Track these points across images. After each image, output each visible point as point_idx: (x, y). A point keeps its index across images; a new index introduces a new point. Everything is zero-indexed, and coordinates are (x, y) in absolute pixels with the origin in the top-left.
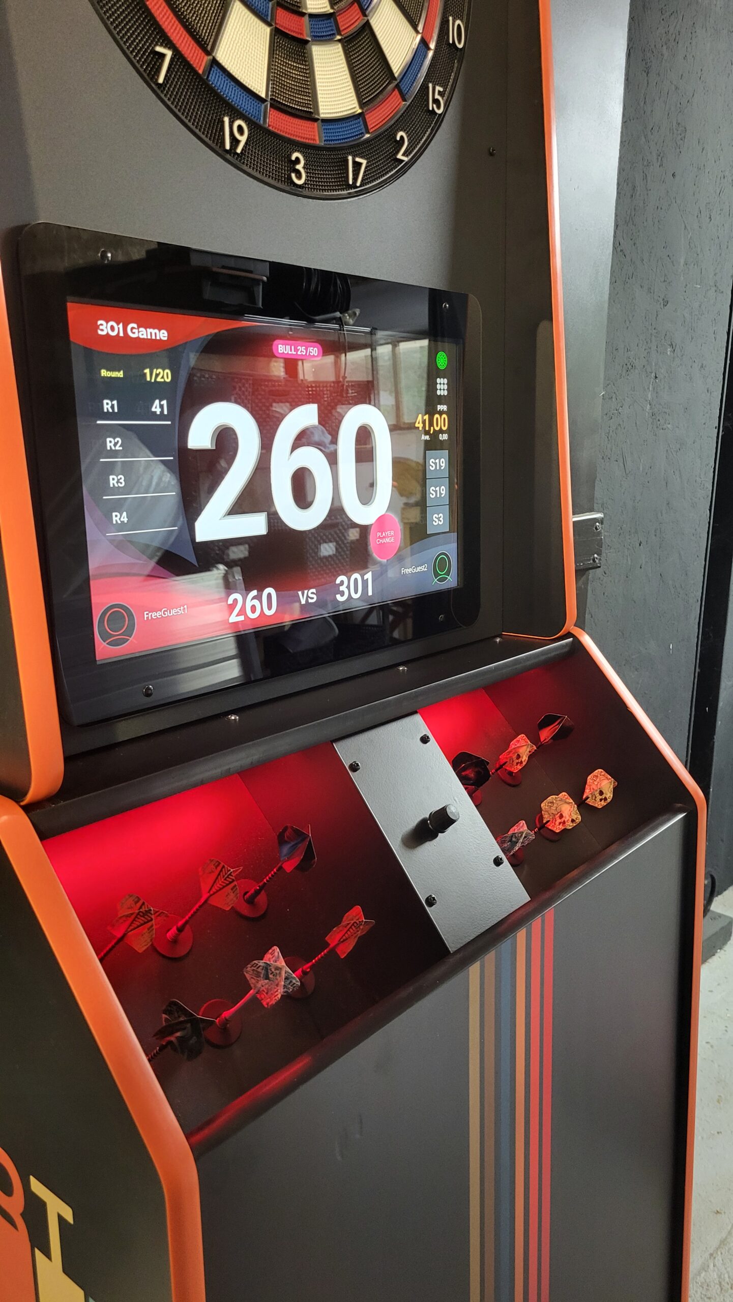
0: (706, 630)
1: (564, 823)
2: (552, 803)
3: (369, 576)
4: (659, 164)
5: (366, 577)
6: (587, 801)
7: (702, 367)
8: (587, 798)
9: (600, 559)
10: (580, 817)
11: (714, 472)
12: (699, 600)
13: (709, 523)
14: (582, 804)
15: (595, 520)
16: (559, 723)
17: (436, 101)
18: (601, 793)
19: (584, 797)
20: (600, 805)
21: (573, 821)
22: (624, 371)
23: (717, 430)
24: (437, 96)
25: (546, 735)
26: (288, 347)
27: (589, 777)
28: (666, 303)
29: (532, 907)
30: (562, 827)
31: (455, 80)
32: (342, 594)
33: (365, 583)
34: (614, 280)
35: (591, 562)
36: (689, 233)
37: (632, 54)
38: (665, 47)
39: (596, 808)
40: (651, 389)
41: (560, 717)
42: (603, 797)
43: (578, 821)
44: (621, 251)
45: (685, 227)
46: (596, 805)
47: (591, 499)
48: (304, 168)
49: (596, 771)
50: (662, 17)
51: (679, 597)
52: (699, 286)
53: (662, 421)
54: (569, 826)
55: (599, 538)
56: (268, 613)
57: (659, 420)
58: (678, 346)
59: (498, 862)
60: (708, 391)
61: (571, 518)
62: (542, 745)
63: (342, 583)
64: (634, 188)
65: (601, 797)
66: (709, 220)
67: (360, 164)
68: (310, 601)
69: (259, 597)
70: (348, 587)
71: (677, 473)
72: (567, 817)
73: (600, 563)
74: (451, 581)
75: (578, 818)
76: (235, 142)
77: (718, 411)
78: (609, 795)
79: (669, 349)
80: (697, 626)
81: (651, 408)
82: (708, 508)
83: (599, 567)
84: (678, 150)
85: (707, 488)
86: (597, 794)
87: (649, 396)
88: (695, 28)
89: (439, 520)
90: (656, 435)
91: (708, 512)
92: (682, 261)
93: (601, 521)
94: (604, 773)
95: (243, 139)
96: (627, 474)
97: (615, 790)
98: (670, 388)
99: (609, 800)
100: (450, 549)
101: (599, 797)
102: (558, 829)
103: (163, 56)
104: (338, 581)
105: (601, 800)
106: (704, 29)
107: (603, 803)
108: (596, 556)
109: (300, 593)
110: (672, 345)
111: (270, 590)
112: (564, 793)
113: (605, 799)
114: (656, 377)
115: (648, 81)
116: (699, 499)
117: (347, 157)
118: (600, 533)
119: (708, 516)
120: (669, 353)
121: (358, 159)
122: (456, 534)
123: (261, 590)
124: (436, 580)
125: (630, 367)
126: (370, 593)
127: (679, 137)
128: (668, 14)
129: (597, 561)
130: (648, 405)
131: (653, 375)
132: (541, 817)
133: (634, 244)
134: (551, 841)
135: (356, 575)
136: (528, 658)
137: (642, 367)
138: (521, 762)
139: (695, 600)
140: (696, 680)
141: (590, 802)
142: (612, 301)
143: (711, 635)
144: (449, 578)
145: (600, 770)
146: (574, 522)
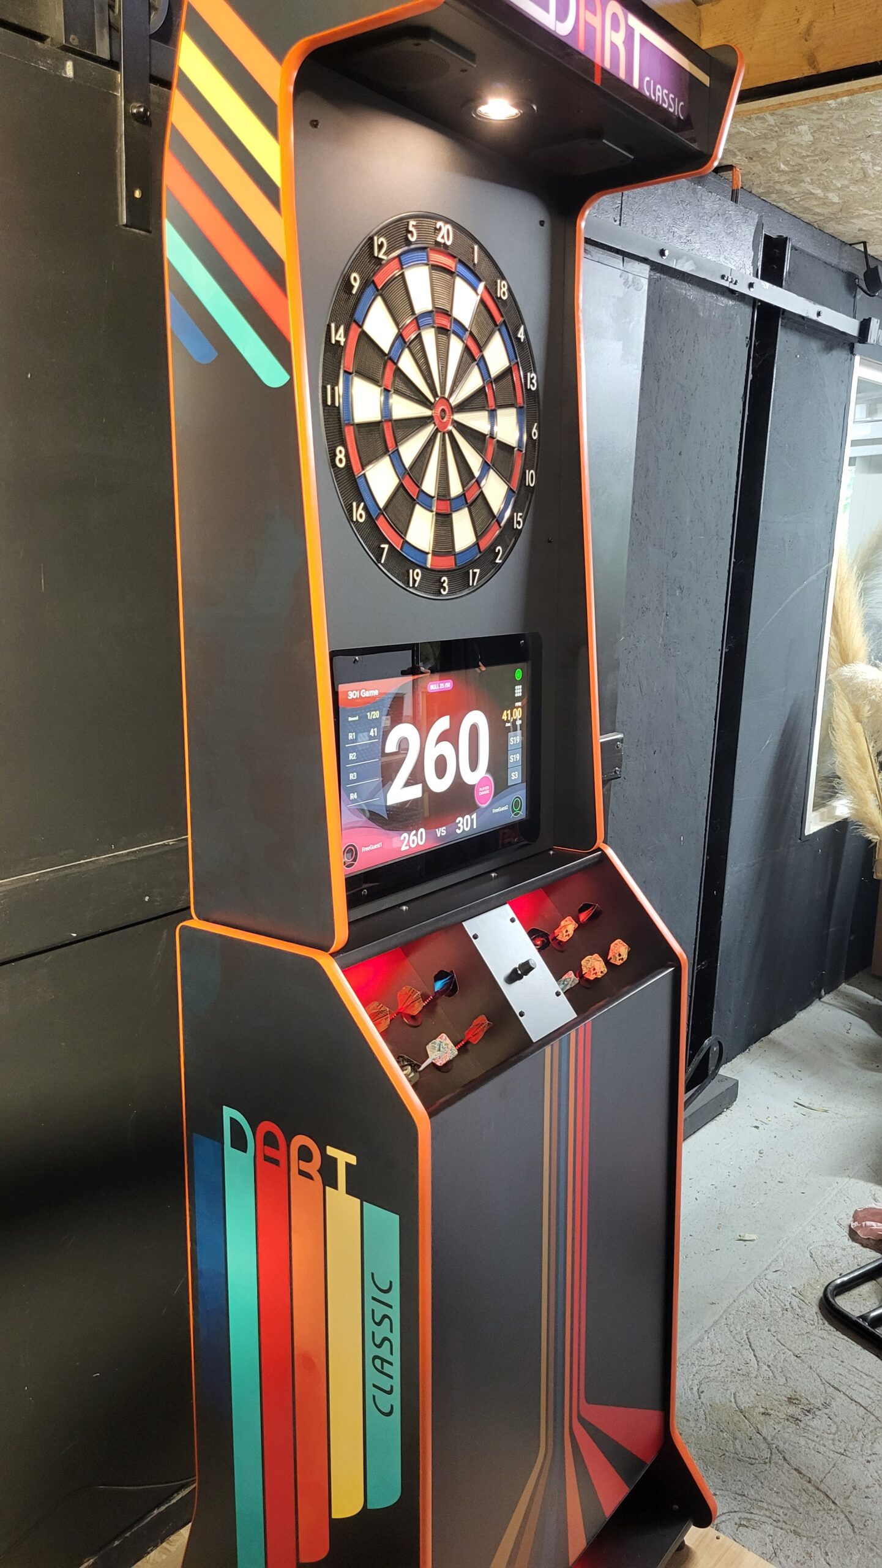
0: (714, 822)
1: (596, 973)
2: (589, 961)
3: (474, 816)
4: (668, 447)
5: (473, 817)
6: (611, 961)
7: (706, 602)
8: (611, 958)
9: (620, 771)
10: (606, 970)
11: (718, 687)
12: (707, 797)
13: (715, 730)
14: (608, 963)
15: (617, 740)
16: (592, 910)
17: (518, 523)
18: (620, 955)
19: (609, 958)
20: (619, 963)
21: (602, 972)
22: (640, 614)
23: (720, 652)
24: (519, 519)
25: (583, 917)
26: (435, 685)
27: (612, 945)
28: (675, 555)
29: (579, 1019)
30: (595, 976)
31: (528, 508)
32: (459, 828)
33: (472, 820)
34: (632, 543)
35: (613, 774)
36: (693, 496)
37: (646, 369)
38: (672, 357)
39: (616, 965)
40: (663, 625)
41: (592, 905)
42: (621, 958)
43: (605, 972)
44: (637, 520)
45: (691, 492)
46: (616, 963)
47: (613, 723)
48: (448, 585)
49: (617, 941)
50: (670, 335)
51: (688, 795)
52: (703, 537)
53: (672, 650)
54: (600, 975)
55: (619, 754)
56: (421, 843)
57: (670, 650)
58: (685, 588)
59: (558, 994)
60: (712, 621)
61: (599, 739)
62: (581, 924)
63: (459, 822)
64: (648, 470)
65: (619, 958)
66: (710, 483)
67: (476, 573)
68: (443, 834)
69: (416, 835)
70: (463, 824)
71: (686, 691)
72: (598, 970)
73: (620, 774)
74: (522, 814)
75: (605, 970)
76: (414, 581)
77: (721, 636)
78: (625, 956)
79: (678, 591)
80: (705, 820)
81: (663, 640)
82: (714, 718)
83: (620, 777)
84: (684, 434)
85: (713, 701)
86: (617, 955)
87: (662, 630)
88: (697, 337)
89: (515, 776)
90: (667, 662)
91: (714, 721)
92: (688, 519)
93: (621, 740)
94: (622, 942)
95: (418, 579)
96: (643, 696)
97: (629, 953)
98: (679, 622)
99: (625, 960)
100: (522, 794)
101: (618, 958)
102: (592, 978)
103: (384, 549)
104: (457, 821)
105: (620, 960)
106: (705, 337)
107: (621, 962)
108: (617, 768)
109: (437, 830)
110: (680, 588)
111: (422, 830)
112: (596, 955)
113: (622, 959)
114: (667, 615)
115: (658, 386)
116: (706, 711)
117: (469, 570)
118: (620, 751)
119: (714, 725)
120: (678, 594)
121: (475, 570)
122: (525, 784)
123: (417, 831)
124: (513, 815)
125: (645, 609)
126: (475, 827)
127: (685, 423)
128: (675, 332)
129: (618, 773)
130: (661, 638)
131: (665, 614)
132: (582, 971)
133: (648, 513)
134: (587, 988)
135: (468, 817)
136: (572, 867)
137: (655, 608)
138: (569, 935)
139: (703, 798)
140: (704, 867)
141: (612, 961)
142: (630, 560)
143: (718, 826)
144: (521, 812)
145: (619, 940)
146: (601, 743)
